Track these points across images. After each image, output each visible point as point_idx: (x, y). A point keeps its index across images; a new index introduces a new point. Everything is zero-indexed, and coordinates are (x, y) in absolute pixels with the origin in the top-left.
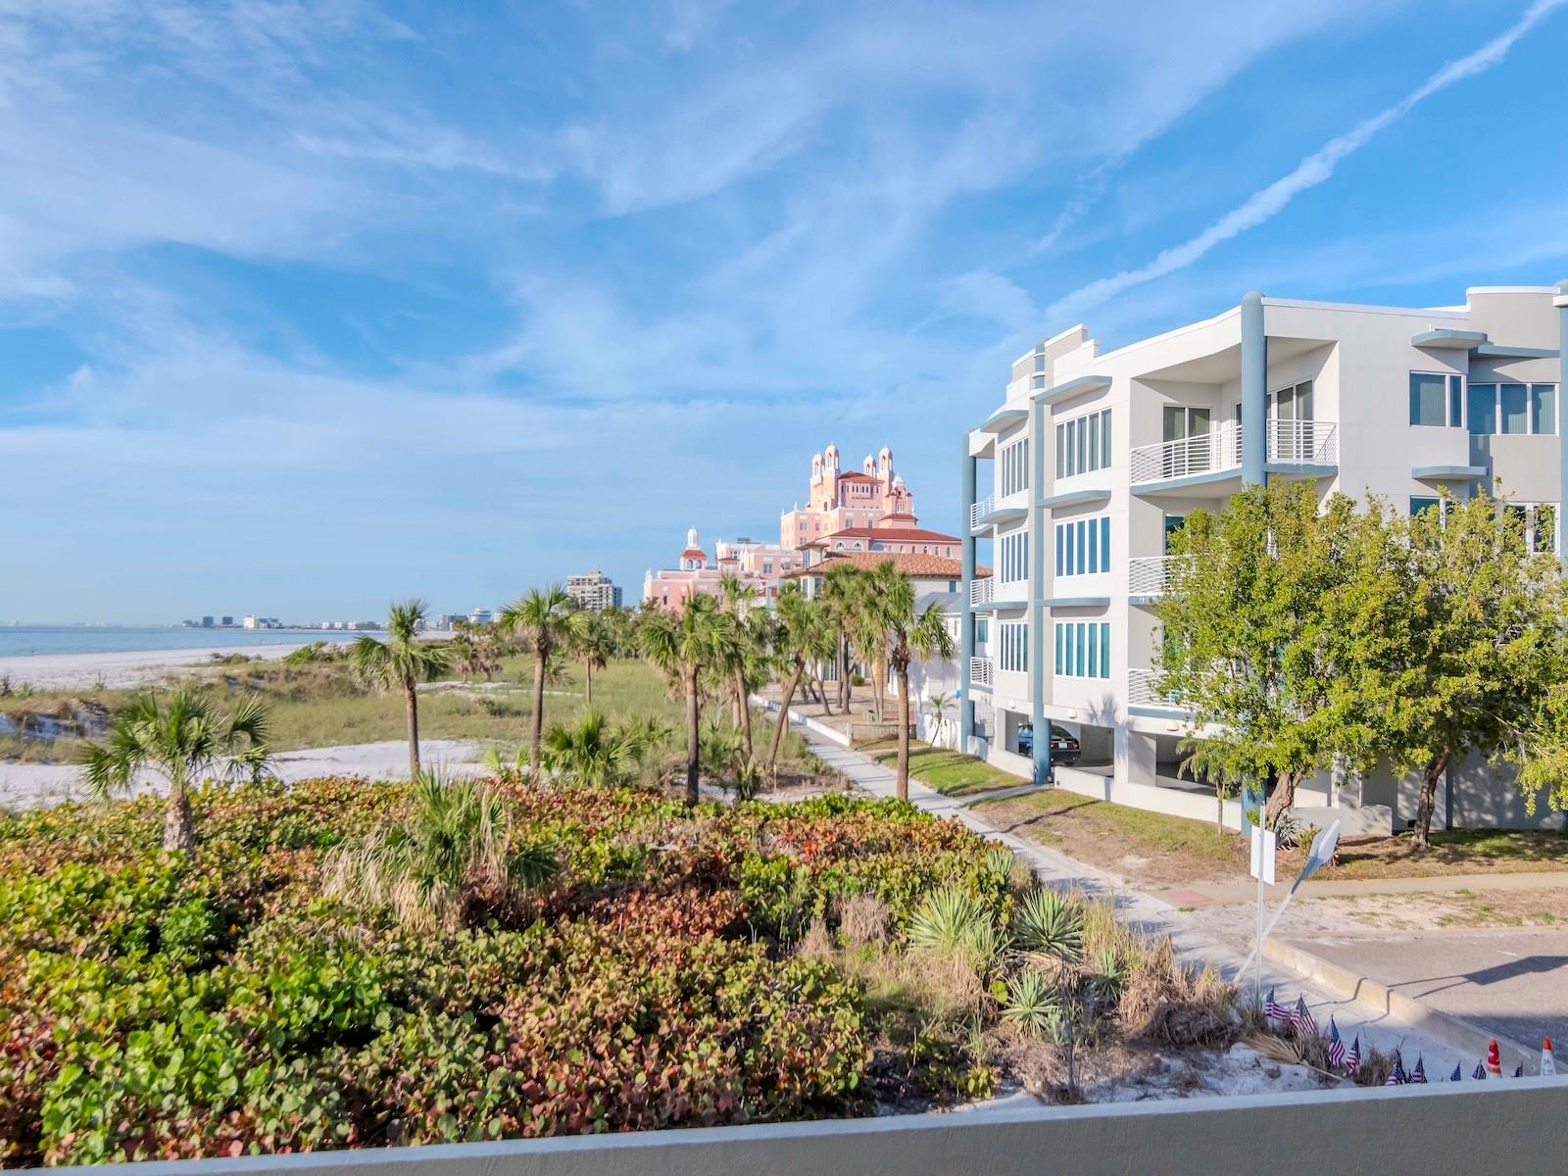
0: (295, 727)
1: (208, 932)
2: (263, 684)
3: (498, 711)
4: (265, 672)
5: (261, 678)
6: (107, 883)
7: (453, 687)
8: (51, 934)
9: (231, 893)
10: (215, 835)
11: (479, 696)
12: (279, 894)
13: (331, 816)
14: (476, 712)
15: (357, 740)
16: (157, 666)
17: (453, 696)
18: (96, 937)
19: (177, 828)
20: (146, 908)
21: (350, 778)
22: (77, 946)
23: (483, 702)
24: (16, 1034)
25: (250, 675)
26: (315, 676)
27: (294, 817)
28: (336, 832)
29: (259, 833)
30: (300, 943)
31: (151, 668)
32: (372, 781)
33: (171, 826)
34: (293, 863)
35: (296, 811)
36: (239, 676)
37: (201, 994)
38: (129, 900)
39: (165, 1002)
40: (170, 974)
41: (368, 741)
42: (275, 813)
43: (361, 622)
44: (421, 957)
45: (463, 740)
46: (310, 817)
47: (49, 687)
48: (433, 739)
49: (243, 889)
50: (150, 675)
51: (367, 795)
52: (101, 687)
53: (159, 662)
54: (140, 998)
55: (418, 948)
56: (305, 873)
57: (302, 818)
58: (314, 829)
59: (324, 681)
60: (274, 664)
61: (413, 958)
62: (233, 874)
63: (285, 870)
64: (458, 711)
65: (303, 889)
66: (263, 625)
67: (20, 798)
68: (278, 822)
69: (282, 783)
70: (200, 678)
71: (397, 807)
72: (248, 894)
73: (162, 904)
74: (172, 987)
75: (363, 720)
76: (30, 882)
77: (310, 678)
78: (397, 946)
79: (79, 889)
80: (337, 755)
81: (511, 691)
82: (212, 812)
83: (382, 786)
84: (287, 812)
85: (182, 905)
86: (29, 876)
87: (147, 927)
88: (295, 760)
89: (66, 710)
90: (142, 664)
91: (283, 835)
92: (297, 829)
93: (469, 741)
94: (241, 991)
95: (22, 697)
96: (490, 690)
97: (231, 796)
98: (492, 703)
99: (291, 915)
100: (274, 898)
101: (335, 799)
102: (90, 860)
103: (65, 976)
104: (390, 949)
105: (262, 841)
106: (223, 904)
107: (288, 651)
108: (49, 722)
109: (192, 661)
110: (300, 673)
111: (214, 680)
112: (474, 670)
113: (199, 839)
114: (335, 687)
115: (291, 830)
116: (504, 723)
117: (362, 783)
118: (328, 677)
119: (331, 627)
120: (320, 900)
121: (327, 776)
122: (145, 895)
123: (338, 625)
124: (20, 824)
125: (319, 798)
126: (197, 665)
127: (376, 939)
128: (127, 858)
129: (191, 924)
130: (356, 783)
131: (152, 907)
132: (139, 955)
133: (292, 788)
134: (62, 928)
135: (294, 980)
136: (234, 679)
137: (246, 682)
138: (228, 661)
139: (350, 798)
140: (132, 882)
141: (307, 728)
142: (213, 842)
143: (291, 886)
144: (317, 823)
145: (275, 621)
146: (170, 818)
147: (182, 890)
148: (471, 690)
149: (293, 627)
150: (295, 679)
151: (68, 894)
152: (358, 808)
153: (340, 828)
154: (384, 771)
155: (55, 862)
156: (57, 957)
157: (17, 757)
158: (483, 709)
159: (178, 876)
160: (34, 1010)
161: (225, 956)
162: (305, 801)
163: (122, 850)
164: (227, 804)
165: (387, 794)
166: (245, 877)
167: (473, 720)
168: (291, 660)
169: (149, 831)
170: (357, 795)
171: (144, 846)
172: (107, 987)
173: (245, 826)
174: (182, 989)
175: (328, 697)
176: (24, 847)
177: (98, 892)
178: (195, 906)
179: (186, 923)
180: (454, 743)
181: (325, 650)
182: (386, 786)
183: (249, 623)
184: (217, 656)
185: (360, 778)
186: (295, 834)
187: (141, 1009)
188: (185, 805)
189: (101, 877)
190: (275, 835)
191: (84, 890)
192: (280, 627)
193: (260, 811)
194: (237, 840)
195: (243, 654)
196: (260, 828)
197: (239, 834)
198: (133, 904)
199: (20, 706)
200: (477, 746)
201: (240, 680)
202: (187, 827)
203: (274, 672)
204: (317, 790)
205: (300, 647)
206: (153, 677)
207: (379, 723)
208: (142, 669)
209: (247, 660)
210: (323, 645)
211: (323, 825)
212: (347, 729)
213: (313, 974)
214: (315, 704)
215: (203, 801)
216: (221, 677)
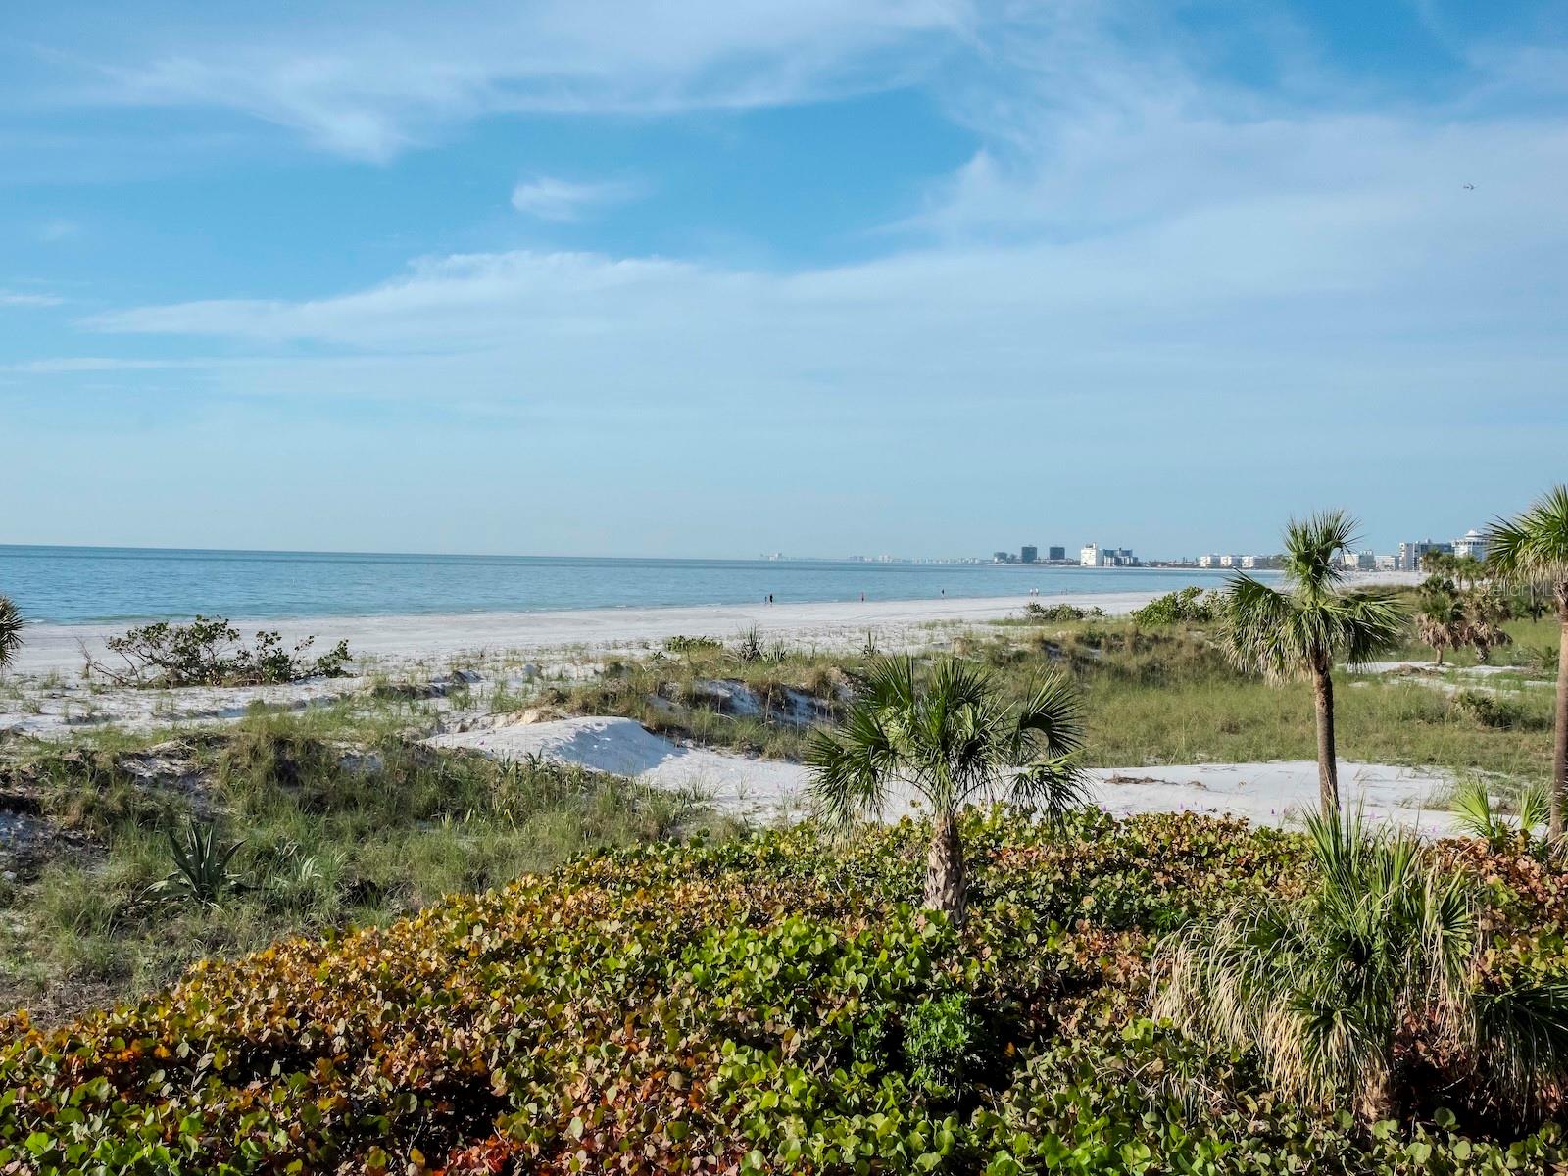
0: (1143, 727)
1: (969, 1049)
2: (1099, 654)
3: (1498, 718)
4: (1103, 635)
5: (1097, 645)
6: (840, 950)
7: (1415, 671)
8: (759, 1018)
9: (1009, 989)
10: (1000, 892)
11: (1462, 690)
12: (1083, 1003)
13: (1180, 880)
14: (1455, 719)
15: (1241, 754)
16: (953, 623)
17: (1415, 686)
18: (818, 1031)
19: (941, 876)
20: (887, 996)
21: (1218, 817)
22: (789, 1042)
23: (1469, 699)
24: (696, 1162)
25: (1079, 639)
26: (1180, 644)
27: (1119, 876)
28: (1184, 909)
29: (1064, 898)
30: (1105, 1091)
31: (944, 625)
32: (1253, 829)
33: (934, 871)
34: (1111, 954)
35: (1125, 866)
36: (1063, 640)
37: (944, 1150)
38: (864, 981)
39: (893, 1152)
40: (904, 1108)
41: (1258, 757)
42: (1091, 866)
43: (1263, 554)
44: (1303, 1154)
45: (1427, 768)
46: (1146, 879)
47: (807, 650)
48: (1369, 761)
49: (1030, 985)
50: (941, 635)
51: (1241, 851)
52: (870, 651)
53: (955, 616)
54: (857, 1140)
55: (1300, 1137)
56: (1127, 972)
57: (1132, 879)
58: (1149, 900)
59: (1193, 654)
60: (1119, 622)
61: (1289, 1153)
62: (1016, 959)
63: (1097, 964)
64: (1422, 715)
65: (1120, 999)
66: (1109, 560)
67: (757, 808)
68: (1094, 882)
69: (1109, 817)
70: (1007, 641)
71: (1291, 876)
72: (1037, 995)
73: (907, 995)
74: (905, 1129)
75: (1253, 722)
76: (743, 936)
77: (1172, 647)
78: (1264, 1126)
79: (802, 955)
80: (1202, 778)
81: (1527, 683)
82: (999, 855)
83: (1268, 837)
84: (1110, 867)
85: (937, 1000)
86: (742, 927)
87: (885, 1027)
88: (1136, 782)
89: (824, 681)
90: (931, 619)
91: (1100, 904)
92: (1123, 896)
93: (1441, 771)
94: (1003, 1156)
95: (772, 663)
96: (1487, 679)
97: (1028, 833)
98: (1486, 702)
99: (1095, 1042)
100: (1073, 1008)
101: (1189, 854)
102: (828, 911)
103: (766, 1085)
104: (1250, 1129)
105: (1068, 909)
106: (997, 1006)
107: (1139, 602)
108: (802, 700)
109: (1002, 616)
110: (1156, 639)
111: (1026, 647)
112: (1456, 642)
113: (975, 896)
114: (1210, 664)
115: (1113, 899)
116: (1510, 741)
117: (1237, 829)
118: (1200, 646)
119: (1215, 564)
120: (1143, 1022)
121: (1181, 813)
122: (887, 977)
123: (1226, 560)
124: (746, 848)
125: (1163, 848)
126: (1009, 622)
127: (1226, 1108)
128: (874, 915)
129: (945, 1033)
130: (1226, 828)
131: (895, 997)
132: (866, 1070)
133: (1124, 827)
134: (776, 1011)
136: (1056, 646)
137: (1072, 651)
138: (1052, 616)
139: (1214, 853)
140: (872, 952)
141: (1162, 729)
142: (999, 903)
143: (1103, 991)
144: (1156, 890)
145: (1128, 553)
146: (932, 860)
147: (937, 977)
148: (1451, 677)
149: (1154, 564)
150: (1148, 648)
151: (788, 960)
152: (1224, 873)
153: (1189, 902)
154: (1279, 811)
155: (781, 909)
156: (758, 1054)
157: (759, 750)
158: (1469, 714)
159: (936, 952)
160: (720, 1132)
161: (988, 1094)
162: (1140, 852)
163: (870, 901)
164: (1021, 845)
165: (1275, 850)
166: (1035, 967)
167: (1450, 732)
168: (1144, 617)
169: (909, 876)
170: (1226, 850)
171: (900, 899)
172: (817, 1114)
173: (1044, 884)
174: (917, 1137)
175: (1200, 681)
176: (746, 882)
177: (825, 963)
178: (954, 1004)
179: (938, 1029)
180: (1408, 771)
181: (1199, 601)
182: (1276, 837)
183: (1088, 557)
184: (1035, 608)
185: (1233, 821)
186: (1119, 905)
187: (858, 1154)
188: (953, 842)
189: (833, 940)
190: (1088, 902)
191: (809, 958)
192: (1136, 564)
193: (1069, 861)
194: (1031, 904)
195: (1074, 607)
196: (1067, 889)
197: (1034, 895)
198: (869, 987)
199: (770, 675)
200: (1451, 782)
201: (1065, 648)
202: (955, 876)
203: (1116, 636)
204: (1162, 835)
205: (1160, 596)
206: (944, 639)
207: (1280, 728)
208: (931, 626)
209: (1080, 615)
210: (1194, 593)
211: (1165, 896)
212: (1226, 736)
213: (1113, 1151)
214: (1178, 691)
215: (989, 836)
216: (1035, 641)
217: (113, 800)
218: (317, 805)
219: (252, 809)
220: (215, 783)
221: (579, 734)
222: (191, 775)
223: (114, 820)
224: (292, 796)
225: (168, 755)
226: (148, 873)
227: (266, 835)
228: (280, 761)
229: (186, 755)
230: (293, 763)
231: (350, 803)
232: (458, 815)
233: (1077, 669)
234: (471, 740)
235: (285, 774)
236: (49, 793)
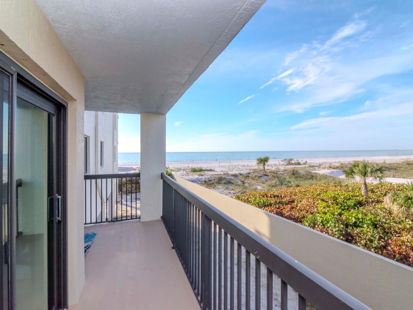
217: (275, 175)
218: (296, 177)
219: (289, 177)
220: (286, 174)
221: (331, 171)
222: (284, 174)
223: (274, 177)
224: (294, 176)
225: (282, 172)
226: (277, 182)
227: (290, 180)
228: (293, 173)
229: (283, 172)
230: (294, 173)
231: (300, 177)
232: (313, 180)
234: (317, 172)
235: (293, 174)
236: (269, 175)
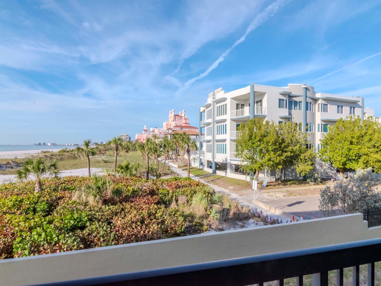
0: (62, 166)
1: (47, 208)
4: (54, 154)
5: (53, 156)
6: (23, 199)
9: (51, 200)
10: (46, 188)
11: (101, 159)
13: (72, 184)
15: (76, 168)
16: (29, 154)
17: (96, 159)
18: (22, 211)
19: (38, 187)
20: (32, 204)
21: (75, 176)
22: (17, 213)
25: (51, 155)
26: (65, 155)
27: (64, 184)
30: (68, 210)
31: (27, 154)
32: (80, 177)
34: (64, 194)
35: (64, 183)
36: (48, 155)
37: (47, 221)
38: (28, 202)
39: (39, 223)
41: (78, 168)
42: (59, 183)
44: (95, 211)
46: (67, 184)
47: (3, 158)
49: (54, 199)
50: (27, 156)
51: (79, 179)
52: (16, 158)
53: (29, 153)
55: (94, 209)
56: (67, 195)
57: (65, 184)
58: (68, 187)
59: (67, 156)
60: (56, 153)
62: (51, 196)
63: (63, 195)
64: (97, 162)
65: (67, 199)
66: (52, 145)
68: (60, 185)
69: (60, 177)
70: (39, 156)
71: (86, 181)
73: (36, 203)
75: (77, 164)
77: (64, 156)
78: (89, 209)
79: (17, 201)
80: (72, 171)
81: (108, 158)
82: (45, 184)
84: (62, 183)
85: (41, 203)
87: (33, 208)
89: (8, 163)
90: (25, 153)
91: (62, 188)
92: (65, 187)
93: (100, 168)
94: (56, 220)
96: (104, 158)
97: (49, 180)
98: (104, 160)
99: (65, 204)
100: (61, 201)
101: (72, 180)
102: (18, 195)
105: (57, 189)
106: (50, 203)
107: (59, 150)
108: (4, 166)
109: (37, 152)
110: (62, 155)
111: (43, 156)
112: (100, 154)
113: (43, 189)
114: (70, 157)
118: (68, 155)
119: (68, 145)
120: (71, 201)
121: (70, 176)
122: (32, 201)
126: (38, 153)
127: (85, 208)
128: (27, 194)
131: (34, 204)
132: (32, 214)
133: (62, 178)
134: (13, 209)
135: (68, 217)
137: (50, 157)
138: (45, 152)
139: (76, 180)
140: (29, 199)
141: (64, 166)
142: (46, 190)
143: (65, 198)
144: (69, 185)
145: (55, 144)
146: (36, 185)
147: (40, 200)
149: (59, 145)
150: (61, 156)
151: (14, 202)
152: (78, 182)
153: (74, 186)
154: (82, 174)
158: (102, 162)
159: (39, 197)
161: (51, 213)
162: (66, 181)
163: (25, 192)
164: (48, 182)
165: (83, 179)
166: (54, 197)
167: (101, 164)
168: (60, 152)
169: (31, 188)
170: (77, 179)
171: (30, 191)
173: (53, 186)
175: (68, 160)
177: (21, 201)
178: (44, 203)
179: (42, 207)
180: (97, 168)
182: (83, 177)
183: (49, 144)
184: (42, 151)
185: (78, 176)
186: (64, 188)
188: (40, 182)
190: (60, 188)
193: (56, 183)
194: (51, 189)
196: (56, 187)
197: (52, 188)
198: (30, 203)
200: (102, 169)
202: (40, 187)
203: (56, 154)
204: (68, 179)
205: (62, 149)
207: (80, 165)
208: (25, 154)
209: (50, 152)
210: (67, 149)
211: (70, 186)
212: (73, 166)
213: (72, 216)
214: (66, 161)
215: (43, 181)
216: (44, 156)
233: (51, 159)
